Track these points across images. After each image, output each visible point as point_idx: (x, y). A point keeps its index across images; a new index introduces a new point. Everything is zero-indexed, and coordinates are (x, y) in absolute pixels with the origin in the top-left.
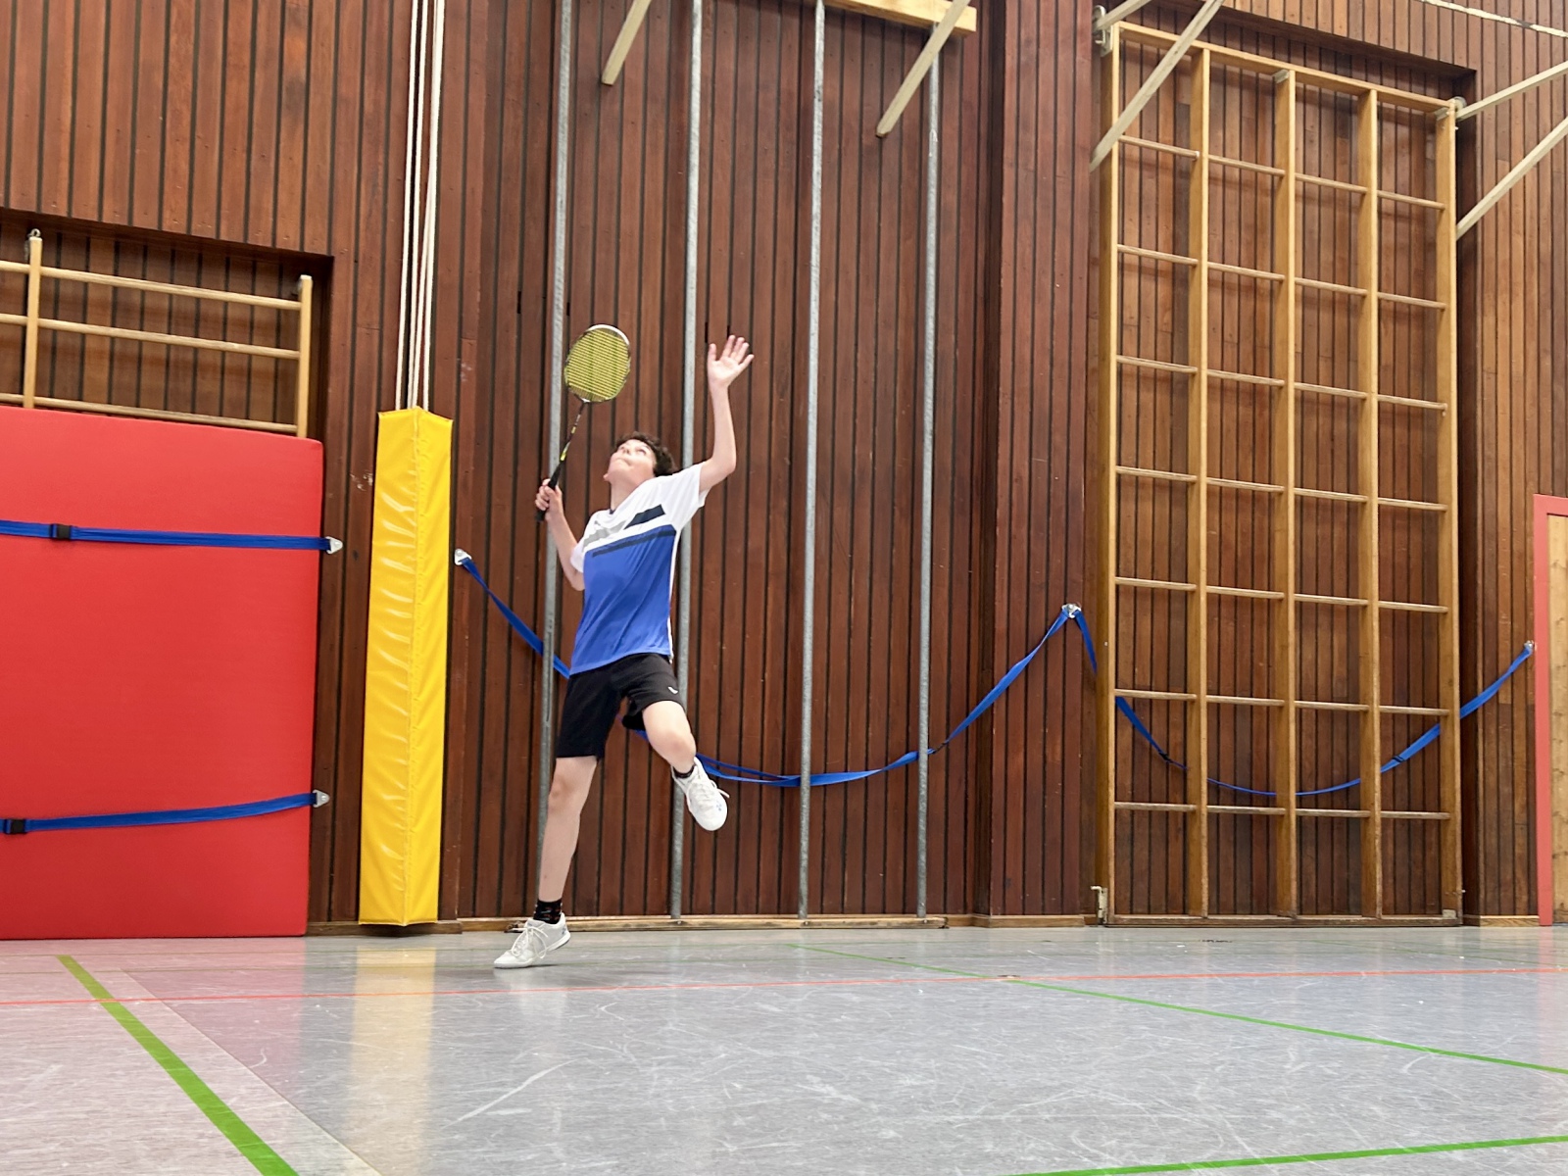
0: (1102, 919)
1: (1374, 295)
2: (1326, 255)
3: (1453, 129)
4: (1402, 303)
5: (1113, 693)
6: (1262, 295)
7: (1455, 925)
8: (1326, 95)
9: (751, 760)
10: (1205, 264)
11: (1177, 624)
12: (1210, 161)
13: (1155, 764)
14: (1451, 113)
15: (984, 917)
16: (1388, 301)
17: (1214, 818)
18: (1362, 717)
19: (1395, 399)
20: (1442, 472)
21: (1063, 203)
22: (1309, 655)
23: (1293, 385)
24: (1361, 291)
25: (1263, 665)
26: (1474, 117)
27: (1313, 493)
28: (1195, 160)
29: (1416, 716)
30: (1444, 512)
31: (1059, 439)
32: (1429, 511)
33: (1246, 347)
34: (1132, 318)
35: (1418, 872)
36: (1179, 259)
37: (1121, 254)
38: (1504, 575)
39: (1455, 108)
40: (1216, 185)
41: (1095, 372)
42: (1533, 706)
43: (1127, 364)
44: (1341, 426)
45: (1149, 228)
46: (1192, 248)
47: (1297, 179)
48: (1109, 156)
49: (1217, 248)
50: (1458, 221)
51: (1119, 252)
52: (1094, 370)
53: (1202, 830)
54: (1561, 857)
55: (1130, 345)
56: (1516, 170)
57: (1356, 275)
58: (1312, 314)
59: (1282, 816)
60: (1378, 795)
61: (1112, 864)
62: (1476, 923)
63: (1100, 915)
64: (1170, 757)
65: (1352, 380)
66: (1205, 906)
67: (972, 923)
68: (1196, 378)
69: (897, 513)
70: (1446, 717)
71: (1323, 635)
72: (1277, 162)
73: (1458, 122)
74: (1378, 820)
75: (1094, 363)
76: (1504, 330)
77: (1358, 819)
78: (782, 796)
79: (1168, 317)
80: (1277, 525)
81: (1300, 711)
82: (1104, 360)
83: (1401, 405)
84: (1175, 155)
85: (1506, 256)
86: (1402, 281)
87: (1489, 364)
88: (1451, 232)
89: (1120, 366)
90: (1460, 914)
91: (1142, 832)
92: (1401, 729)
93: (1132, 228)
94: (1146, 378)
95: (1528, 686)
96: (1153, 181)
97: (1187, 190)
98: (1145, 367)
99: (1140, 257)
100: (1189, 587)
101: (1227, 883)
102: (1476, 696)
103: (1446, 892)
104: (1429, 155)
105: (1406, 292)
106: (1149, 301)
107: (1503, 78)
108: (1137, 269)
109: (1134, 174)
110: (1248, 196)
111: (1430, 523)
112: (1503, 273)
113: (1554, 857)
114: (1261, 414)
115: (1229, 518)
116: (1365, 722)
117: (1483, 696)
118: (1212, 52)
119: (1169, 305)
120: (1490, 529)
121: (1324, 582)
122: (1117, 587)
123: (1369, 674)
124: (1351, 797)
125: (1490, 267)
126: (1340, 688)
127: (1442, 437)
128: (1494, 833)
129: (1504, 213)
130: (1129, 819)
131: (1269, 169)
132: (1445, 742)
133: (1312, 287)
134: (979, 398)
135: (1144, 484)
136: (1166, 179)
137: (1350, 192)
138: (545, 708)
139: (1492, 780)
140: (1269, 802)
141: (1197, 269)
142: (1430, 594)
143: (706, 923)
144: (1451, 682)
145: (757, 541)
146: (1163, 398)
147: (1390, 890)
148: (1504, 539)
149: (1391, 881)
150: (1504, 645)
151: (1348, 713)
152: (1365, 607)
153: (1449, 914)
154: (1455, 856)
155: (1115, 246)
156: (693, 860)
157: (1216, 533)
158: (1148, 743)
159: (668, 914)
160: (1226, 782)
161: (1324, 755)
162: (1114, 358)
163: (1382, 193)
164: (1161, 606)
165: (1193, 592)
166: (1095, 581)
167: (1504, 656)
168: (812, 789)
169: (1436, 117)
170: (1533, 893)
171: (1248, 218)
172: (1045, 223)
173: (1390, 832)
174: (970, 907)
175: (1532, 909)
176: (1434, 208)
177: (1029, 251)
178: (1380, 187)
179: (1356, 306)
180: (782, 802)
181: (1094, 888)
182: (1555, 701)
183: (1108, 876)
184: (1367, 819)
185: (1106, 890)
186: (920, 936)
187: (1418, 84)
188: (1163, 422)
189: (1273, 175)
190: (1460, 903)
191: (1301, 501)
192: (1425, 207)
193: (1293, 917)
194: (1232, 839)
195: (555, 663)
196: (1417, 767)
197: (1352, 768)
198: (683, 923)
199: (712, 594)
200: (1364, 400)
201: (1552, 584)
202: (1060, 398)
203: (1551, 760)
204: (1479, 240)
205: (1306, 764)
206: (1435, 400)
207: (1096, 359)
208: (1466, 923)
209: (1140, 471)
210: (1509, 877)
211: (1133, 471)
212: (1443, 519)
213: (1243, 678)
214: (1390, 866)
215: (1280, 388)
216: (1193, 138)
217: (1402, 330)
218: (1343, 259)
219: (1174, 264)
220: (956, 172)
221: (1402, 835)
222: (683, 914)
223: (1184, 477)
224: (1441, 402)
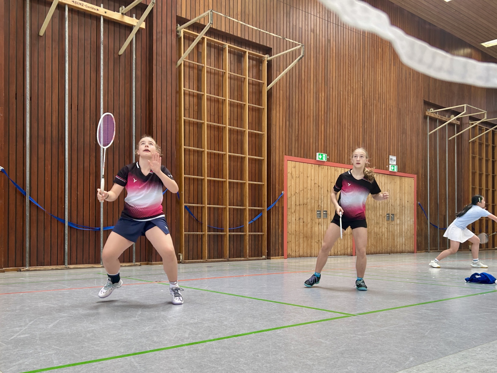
0: (181, 262)
1: (247, 104)
2: (236, 94)
3: (266, 63)
4: (254, 107)
5: (184, 205)
6: (220, 103)
7: (265, 259)
8: (236, 52)
9: (86, 223)
10: (206, 94)
11: (200, 187)
12: (207, 67)
13: (194, 222)
14: (266, 58)
15: (151, 263)
16: (251, 106)
17: (209, 235)
18: (244, 210)
19: (252, 131)
20: (263, 149)
21: (169, 76)
22: (232, 195)
23: (228, 127)
24: (244, 103)
25: (221, 197)
26: (271, 60)
27: (233, 154)
28: (203, 67)
29: (257, 209)
30: (263, 159)
31: (169, 139)
32: (260, 159)
33: (216, 116)
34: (187, 107)
35: (257, 247)
36: (199, 92)
37: (184, 91)
38: (277, 175)
39: (267, 57)
40: (208, 73)
41: (178, 121)
42: (283, 207)
43: (186, 119)
44: (239, 137)
45: (191, 84)
46: (202, 90)
47: (228, 73)
48: (181, 64)
49: (209, 90)
50: (267, 86)
51: (184, 90)
52: (178, 120)
53: (206, 239)
54: (289, 242)
55: (187, 115)
56: (281, 74)
57: (243, 98)
58: (232, 108)
59: (225, 235)
60: (248, 229)
61: (184, 248)
62: (270, 259)
63: (181, 261)
64: (198, 220)
65: (242, 126)
66: (207, 257)
67: (147, 264)
68: (204, 124)
69: (126, 157)
70: (264, 210)
71: (235, 190)
72: (223, 68)
73: (268, 61)
74: (248, 235)
75: (178, 119)
76: (278, 115)
77: (243, 235)
78: (95, 233)
79: (196, 108)
80: (224, 162)
81: (230, 209)
82: (180, 118)
83: (254, 132)
84: (198, 65)
85: (279, 96)
86: (254, 101)
87: (274, 123)
88: (266, 89)
89: (184, 120)
90: (266, 257)
91: (191, 239)
92: (253, 213)
93: (187, 84)
94: (191, 123)
95: (282, 202)
96: (192, 72)
97: (201, 74)
98: (190, 120)
99: (189, 92)
100: (203, 178)
101: (212, 251)
102: (271, 205)
103: (263, 252)
104: (260, 69)
105: (255, 103)
106: (192, 103)
107: (278, 51)
108: (188, 94)
109: (187, 69)
110: (216, 77)
111: (260, 161)
112: (278, 100)
113: (288, 242)
114: (220, 134)
115: (212, 160)
116: (245, 211)
117: (272, 205)
118: (207, 39)
119: (197, 104)
120: (274, 164)
121: (235, 177)
122: (185, 177)
123: (246, 199)
124: (242, 230)
125: (275, 98)
126: (239, 203)
127: (263, 141)
128: (274, 237)
129: (278, 85)
130: (188, 236)
131: (221, 70)
132: (263, 216)
133: (232, 102)
134: (147, 127)
135: (191, 151)
136: (196, 71)
137: (242, 77)
138: (27, 210)
139: (274, 225)
140: (222, 231)
141: (204, 95)
142: (260, 180)
143: (75, 267)
144: (265, 201)
145: (87, 164)
146: (196, 129)
147: (251, 251)
148: (277, 166)
149: (251, 249)
150: (277, 192)
151: (241, 209)
152: (245, 183)
153: (264, 257)
154: (265, 243)
155: (183, 88)
156: (71, 251)
157: (209, 164)
158: (193, 217)
159: (64, 265)
160: (212, 226)
161: (235, 219)
162: (183, 118)
163: (249, 78)
164: (196, 182)
165: (204, 179)
166: (179, 176)
167: (277, 195)
168: (104, 231)
169: (262, 59)
170: (283, 251)
171: (216, 83)
172: (164, 82)
173: (250, 237)
174: (147, 260)
175: (283, 255)
176: (262, 83)
177: (160, 88)
178: (249, 77)
179: (243, 107)
180: (95, 234)
181: (179, 254)
182: (288, 205)
183: (183, 251)
184: (245, 235)
185: (182, 254)
186: (133, 268)
187: (258, 50)
188: (196, 135)
189: (222, 72)
190: (266, 254)
191: (230, 156)
192: (259, 82)
193: (228, 259)
194: (213, 240)
195: (29, 198)
196: (257, 222)
197: (242, 223)
198: (68, 267)
199: (74, 178)
200: (245, 131)
201: (288, 177)
202: (169, 128)
203: (287, 220)
204: (272, 91)
205: (231, 222)
206: (262, 131)
207: (178, 118)
208: (268, 259)
209: (190, 148)
210: (278, 247)
211: (188, 147)
212: (263, 161)
213: (216, 201)
214: (250, 246)
215: (225, 127)
216: (202, 61)
217: (254, 113)
218: (240, 95)
219: (198, 94)
220: (140, 66)
221: (253, 238)
222: (68, 265)
223: (201, 149)
224: (263, 132)
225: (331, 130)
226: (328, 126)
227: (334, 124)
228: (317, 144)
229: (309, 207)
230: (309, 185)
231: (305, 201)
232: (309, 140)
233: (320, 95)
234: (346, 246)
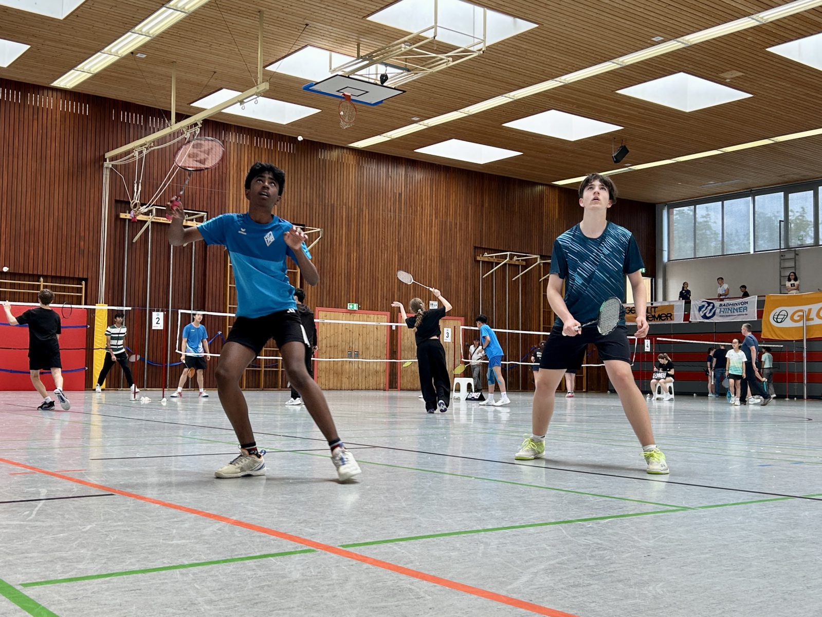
59: (261, 370)
77: (277, 370)
124: (276, 367)
140: (259, 367)
149: (283, 382)
184: (279, 370)
193: (263, 389)
225: (363, 283)
226: (360, 281)
227: (366, 278)
228: (348, 296)
229: (340, 349)
230: (340, 331)
231: (336, 344)
232: (340, 293)
233: (352, 255)
234: (378, 382)
